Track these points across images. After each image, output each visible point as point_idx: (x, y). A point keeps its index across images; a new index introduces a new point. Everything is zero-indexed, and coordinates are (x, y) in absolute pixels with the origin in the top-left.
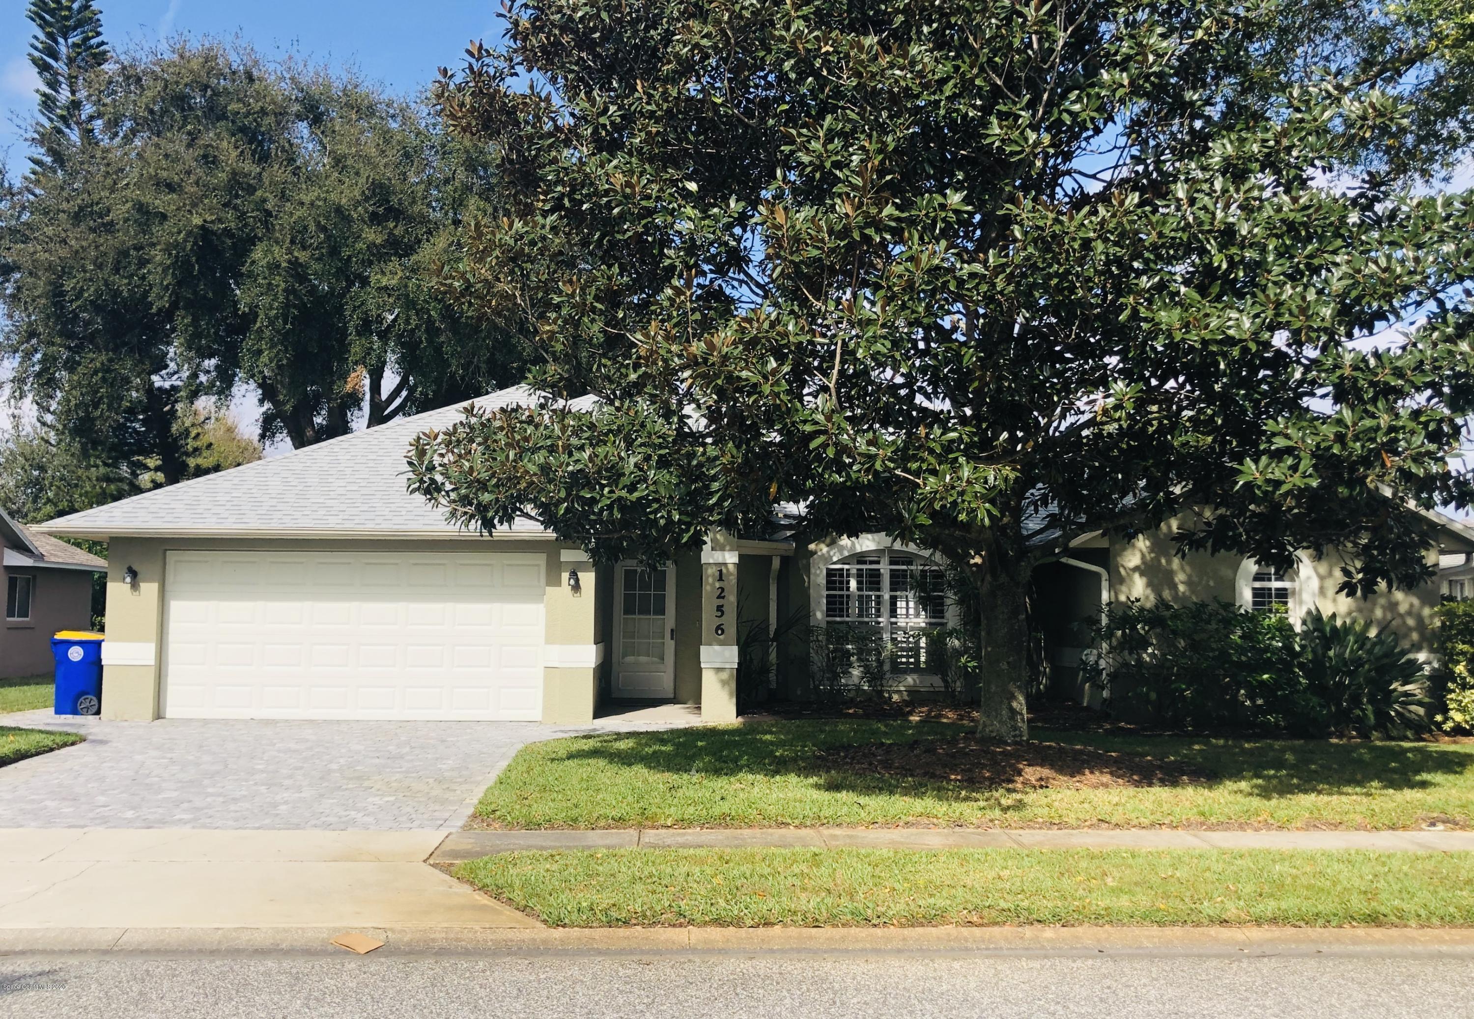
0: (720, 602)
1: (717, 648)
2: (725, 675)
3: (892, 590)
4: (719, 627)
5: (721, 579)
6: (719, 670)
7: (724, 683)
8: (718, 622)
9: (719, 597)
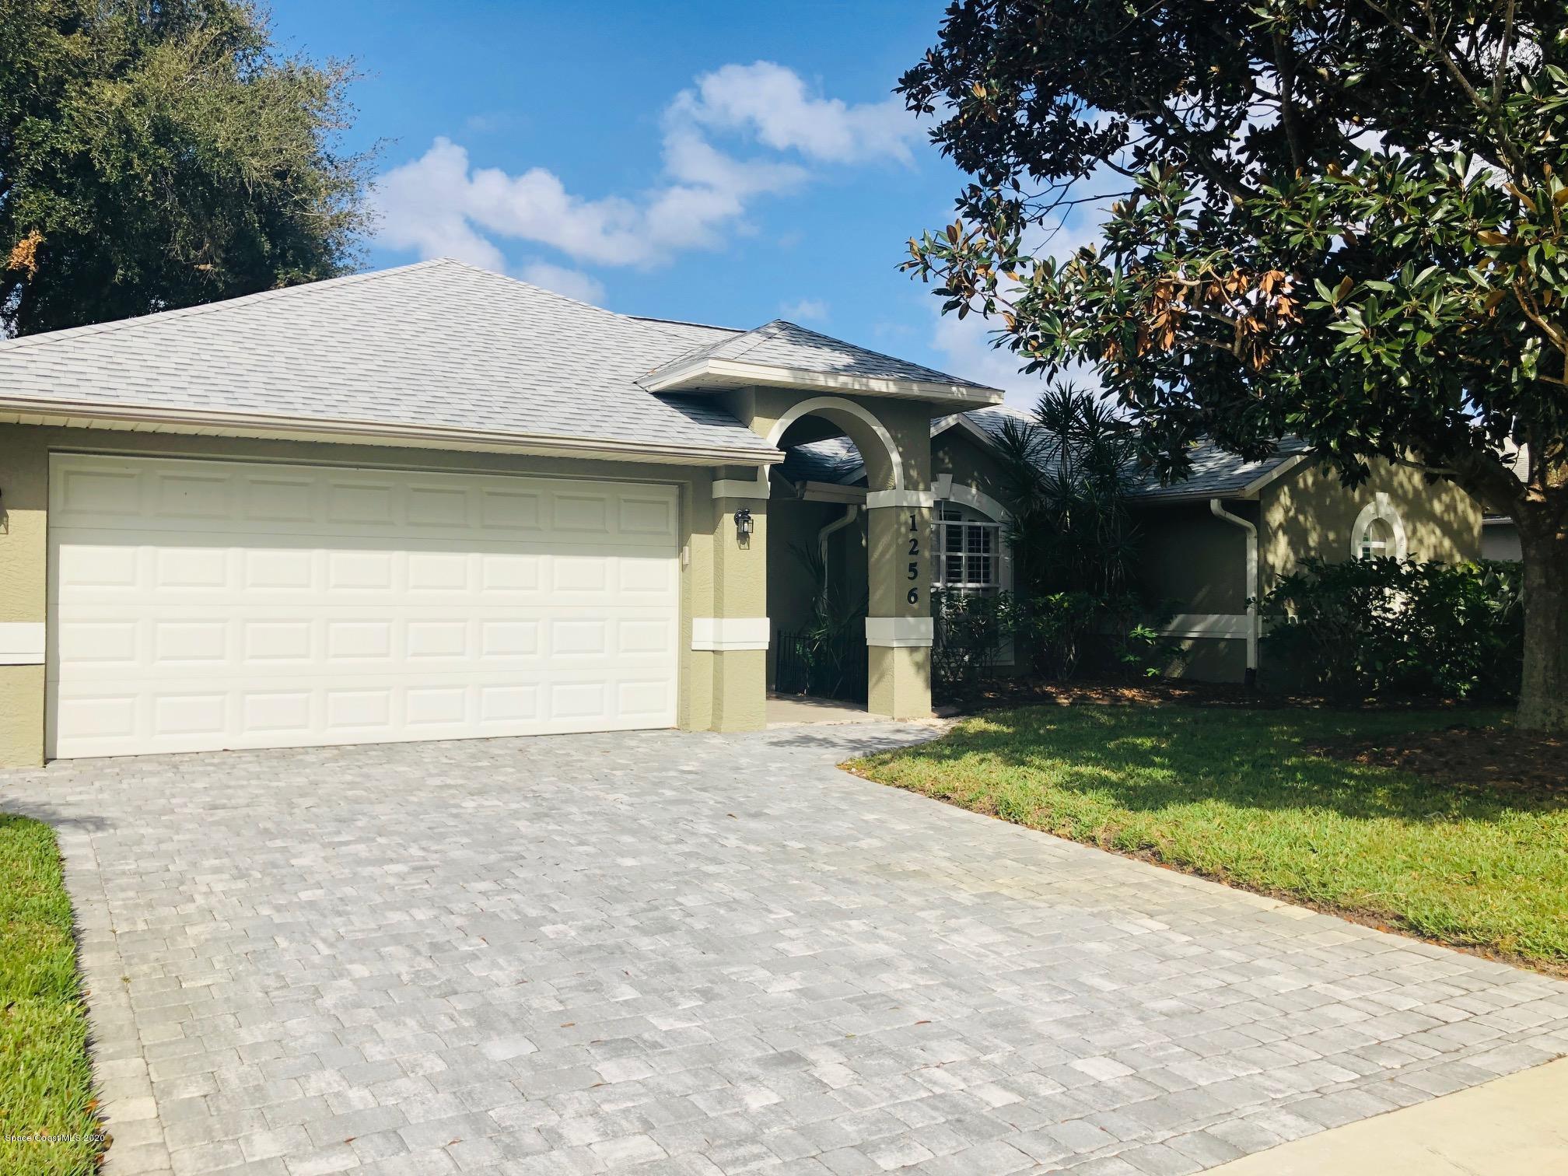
0: (914, 559)
1: (911, 620)
2: (920, 656)
3: (949, 549)
4: (912, 593)
5: (913, 528)
6: (913, 649)
7: (919, 666)
8: (912, 585)
9: (912, 552)
